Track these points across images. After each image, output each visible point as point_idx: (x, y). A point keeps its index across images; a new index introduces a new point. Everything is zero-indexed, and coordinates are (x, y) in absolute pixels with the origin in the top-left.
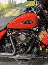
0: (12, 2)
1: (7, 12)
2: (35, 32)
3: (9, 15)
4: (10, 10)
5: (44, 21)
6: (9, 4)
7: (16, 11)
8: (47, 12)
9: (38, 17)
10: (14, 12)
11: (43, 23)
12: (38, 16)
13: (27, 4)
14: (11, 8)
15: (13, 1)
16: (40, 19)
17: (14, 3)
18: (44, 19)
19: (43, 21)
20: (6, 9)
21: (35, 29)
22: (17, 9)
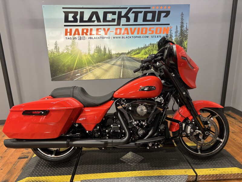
0: (103, 50)
1: (90, 70)
2: (159, 104)
3: (94, 75)
4: (98, 66)
5: (172, 87)
6: (96, 54)
7: (110, 68)
8: (174, 75)
9: (163, 82)
10: (106, 71)
11: (170, 90)
12: (162, 80)
13: (135, 55)
14: (100, 62)
15: (105, 49)
16: (165, 85)
17: (107, 52)
18: (172, 84)
19: (170, 88)
20: (89, 63)
21: (158, 100)
22: (114, 64)
